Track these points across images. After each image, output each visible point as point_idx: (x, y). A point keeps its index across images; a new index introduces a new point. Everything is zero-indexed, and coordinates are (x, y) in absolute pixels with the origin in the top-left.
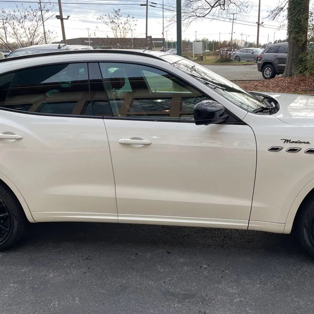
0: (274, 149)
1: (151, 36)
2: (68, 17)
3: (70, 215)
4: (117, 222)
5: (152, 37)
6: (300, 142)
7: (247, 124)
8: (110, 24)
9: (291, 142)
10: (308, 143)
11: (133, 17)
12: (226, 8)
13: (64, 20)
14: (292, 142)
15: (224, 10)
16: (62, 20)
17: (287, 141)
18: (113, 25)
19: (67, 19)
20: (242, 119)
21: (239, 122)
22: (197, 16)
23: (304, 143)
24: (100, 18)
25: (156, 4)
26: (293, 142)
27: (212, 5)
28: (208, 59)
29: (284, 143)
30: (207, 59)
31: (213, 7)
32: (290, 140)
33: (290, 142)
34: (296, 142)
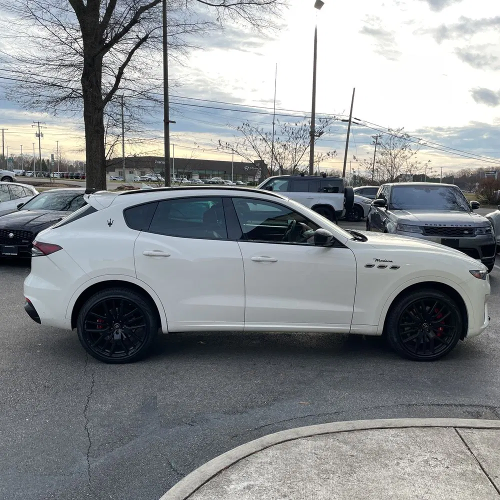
0: (369, 266)
3: (191, 324)
4: (242, 329)
6: (386, 261)
7: (348, 248)
10: (392, 261)
17: (377, 260)
20: (344, 244)
21: (341, 245)
23: (389, 261)
26: (381, 261)
29: (375, 261)
34: (384, 261)
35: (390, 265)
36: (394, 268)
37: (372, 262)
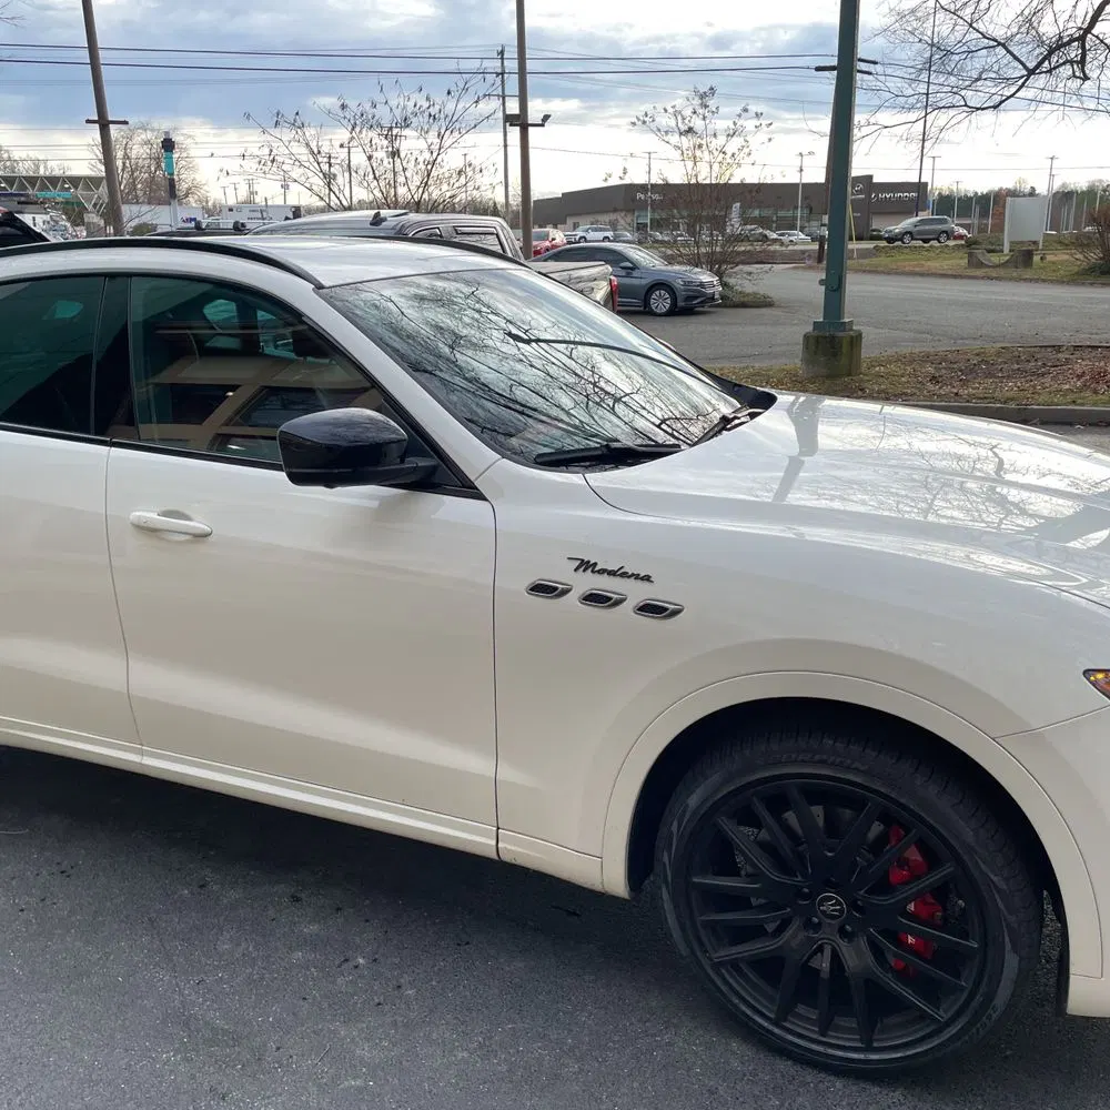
0: (541, 589)
1: (871, 177)
2: (546, 117)
5: (875, 180)
6: (625, 575)
7: (485, 499)
8: (674, 139)
9: (597, 569)
10: (647, 578)
11: (757, 114)
12: (1093, 74)
13: (530, 129)
14: (599, 572)
15: (1084, 81)
16: (524, 127)
17: (585, 565)
18: (686, 142)
19: (542, 125)
20: (472, 479)
22: (966, 105)
23: (637, 577)
24: (646, 119)
25: (875, 63)
26: (603, 571)
27: (1031, 65)
28: (1054, 263)
29: (575, 570)
30: (1049, 262)
31: (1031, 72)
32: (595, 564)
33: (592, 571)
34: (612, 573)
35: (636, 593)
36: (650, 609)
37: (562, 573)
